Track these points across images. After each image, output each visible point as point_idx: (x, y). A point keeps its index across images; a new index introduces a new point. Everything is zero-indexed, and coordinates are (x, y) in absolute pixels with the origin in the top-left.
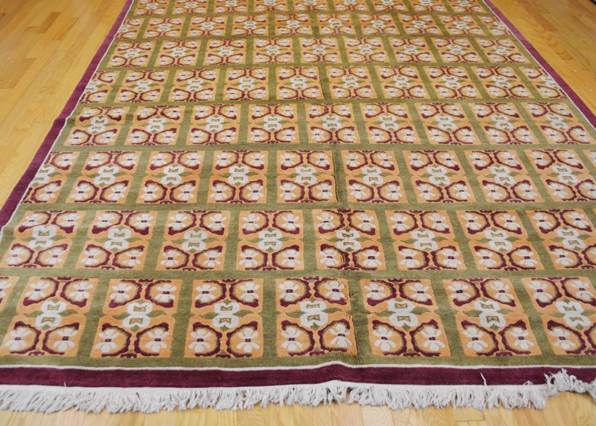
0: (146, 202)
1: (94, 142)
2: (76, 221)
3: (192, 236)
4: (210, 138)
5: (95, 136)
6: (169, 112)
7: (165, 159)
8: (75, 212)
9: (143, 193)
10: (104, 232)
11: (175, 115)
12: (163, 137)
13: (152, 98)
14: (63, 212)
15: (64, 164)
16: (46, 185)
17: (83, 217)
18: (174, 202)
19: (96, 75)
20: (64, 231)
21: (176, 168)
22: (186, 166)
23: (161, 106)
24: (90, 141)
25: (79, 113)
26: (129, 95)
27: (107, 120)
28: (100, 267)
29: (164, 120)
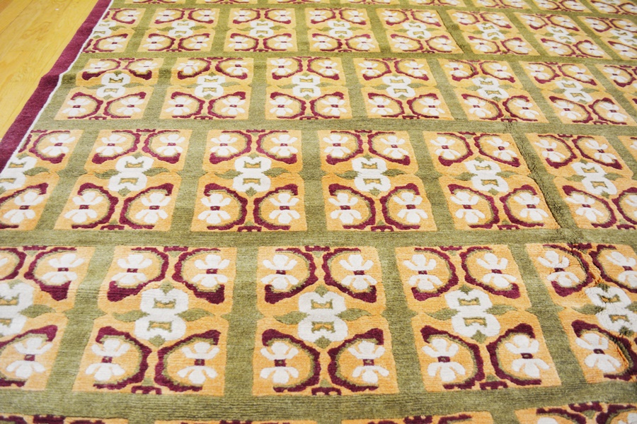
0: (209, 228)
1: (106, 113)
2: (74, 270)
3: (314, 305)
4: (304, 108)
5: (109, 103)
6: (229, 67)
7: (234, 145)
8: (72, 249)
9: (203, 208)
10: (132, 297)
11: (239, 72)
12: (225, 106)
13: (198, 46)
14: (48, 249)
15: (55, 152)
16: (19, 192)
17: (87, 261)
18: (264, 229)
19: (108, 14)
20: (48, 296)
21: (256, 160)
22: (273, 157)
23: (215, 58)
24: (101, 112)
25: (83, 67)
26: (162, 42)
27: (128, 78)
28: (129, 387)
29: (222, 78)
